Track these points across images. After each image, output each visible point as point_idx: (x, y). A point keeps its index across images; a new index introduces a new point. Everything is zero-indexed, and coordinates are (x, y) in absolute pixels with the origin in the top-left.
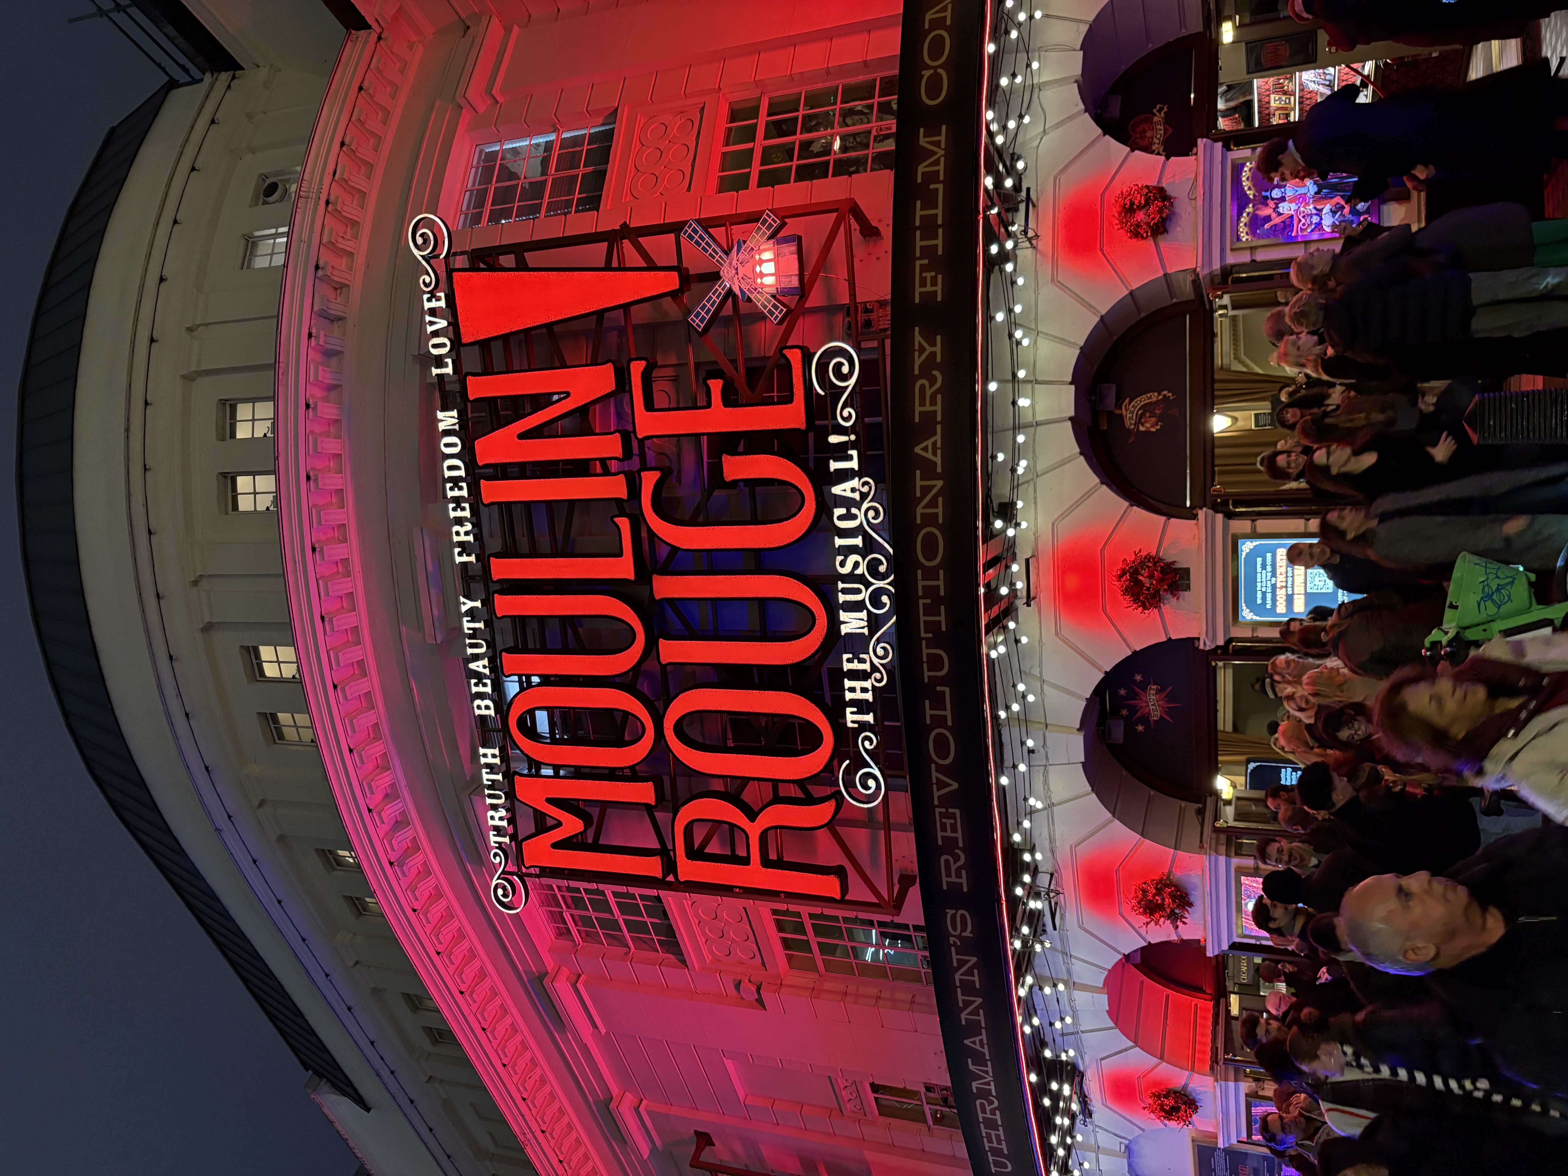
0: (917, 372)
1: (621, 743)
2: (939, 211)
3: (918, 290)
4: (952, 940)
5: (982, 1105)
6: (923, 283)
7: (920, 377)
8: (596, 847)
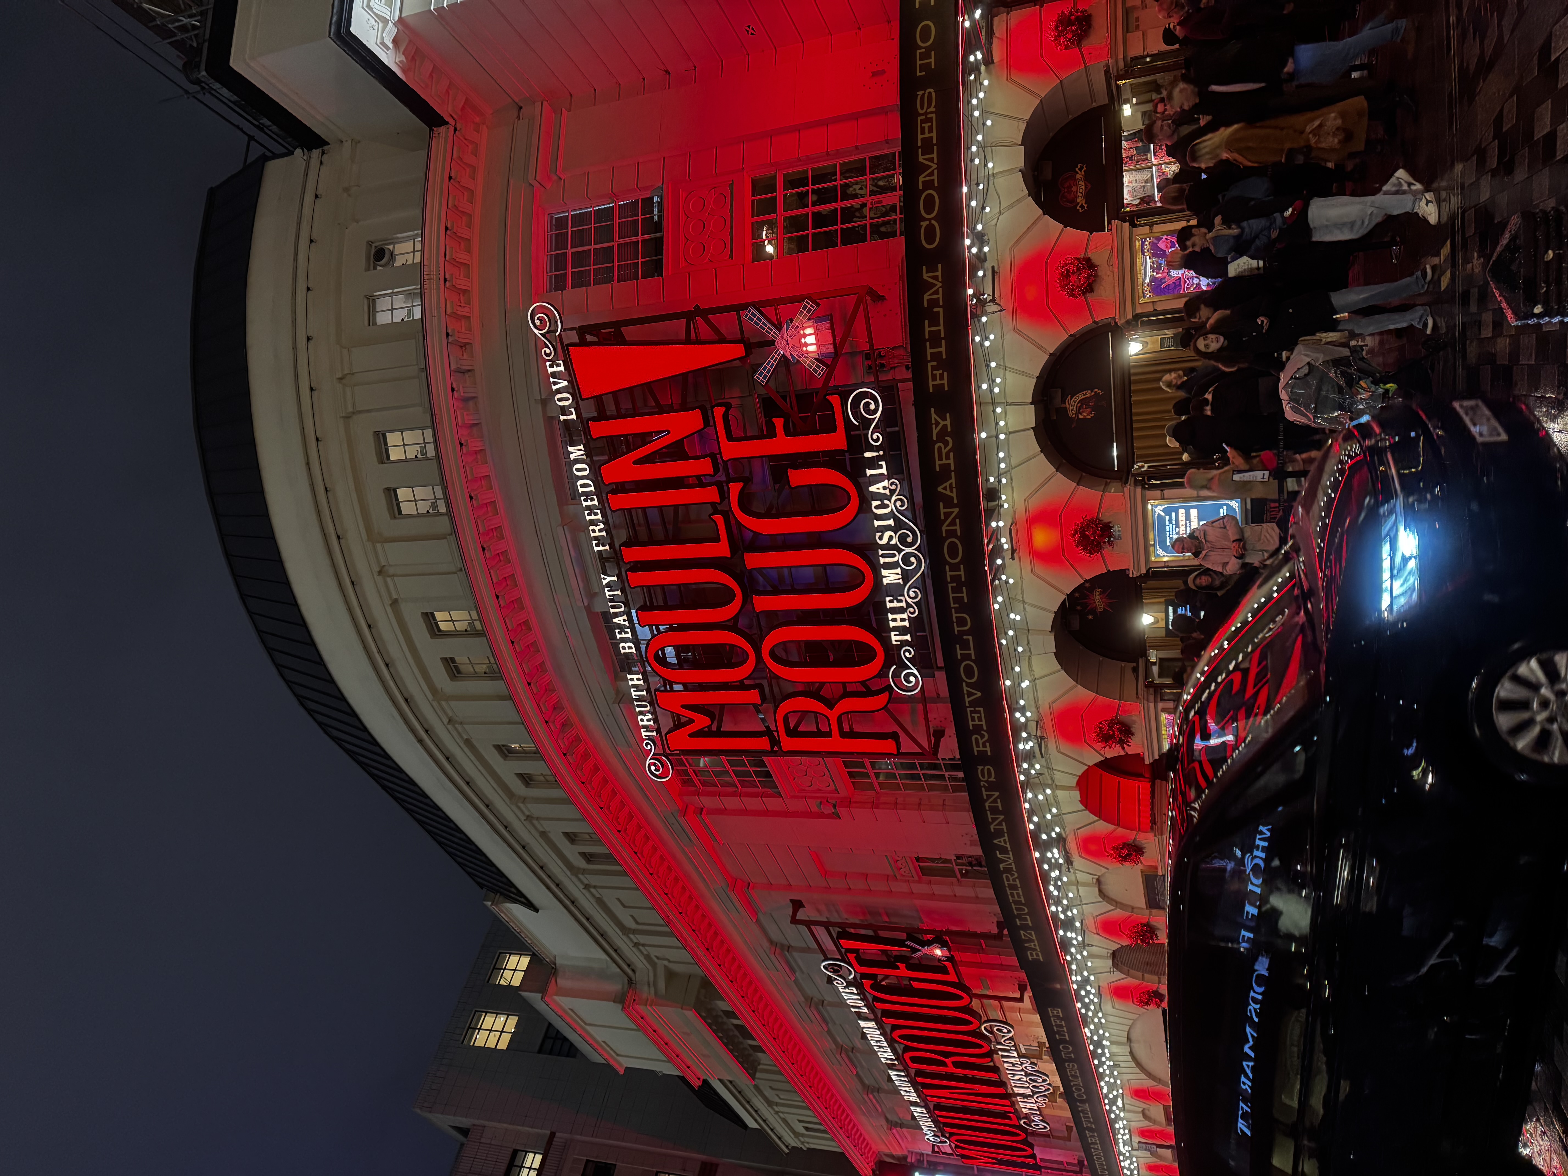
0: (935, 438)
1: (731, 665)
2: (941, 328)
3: (931, 383)
4: (982, 783)
5: (1007, 877)
6: (934, 379)
7: (937, 442)
8: (719, 733)
